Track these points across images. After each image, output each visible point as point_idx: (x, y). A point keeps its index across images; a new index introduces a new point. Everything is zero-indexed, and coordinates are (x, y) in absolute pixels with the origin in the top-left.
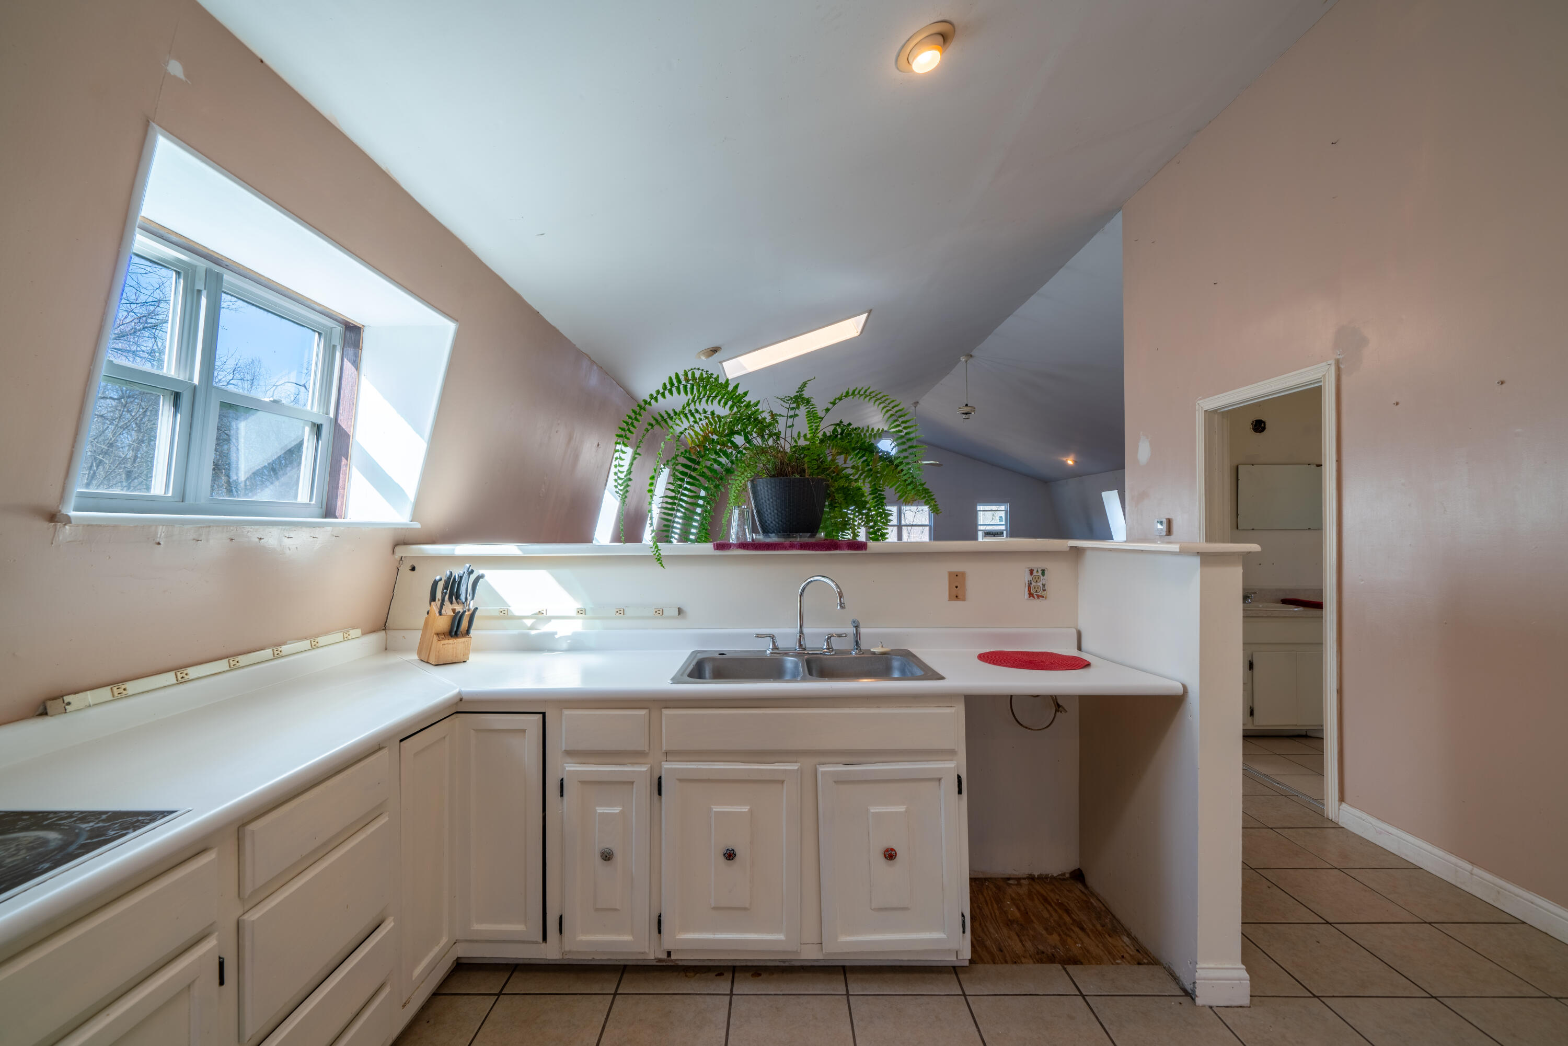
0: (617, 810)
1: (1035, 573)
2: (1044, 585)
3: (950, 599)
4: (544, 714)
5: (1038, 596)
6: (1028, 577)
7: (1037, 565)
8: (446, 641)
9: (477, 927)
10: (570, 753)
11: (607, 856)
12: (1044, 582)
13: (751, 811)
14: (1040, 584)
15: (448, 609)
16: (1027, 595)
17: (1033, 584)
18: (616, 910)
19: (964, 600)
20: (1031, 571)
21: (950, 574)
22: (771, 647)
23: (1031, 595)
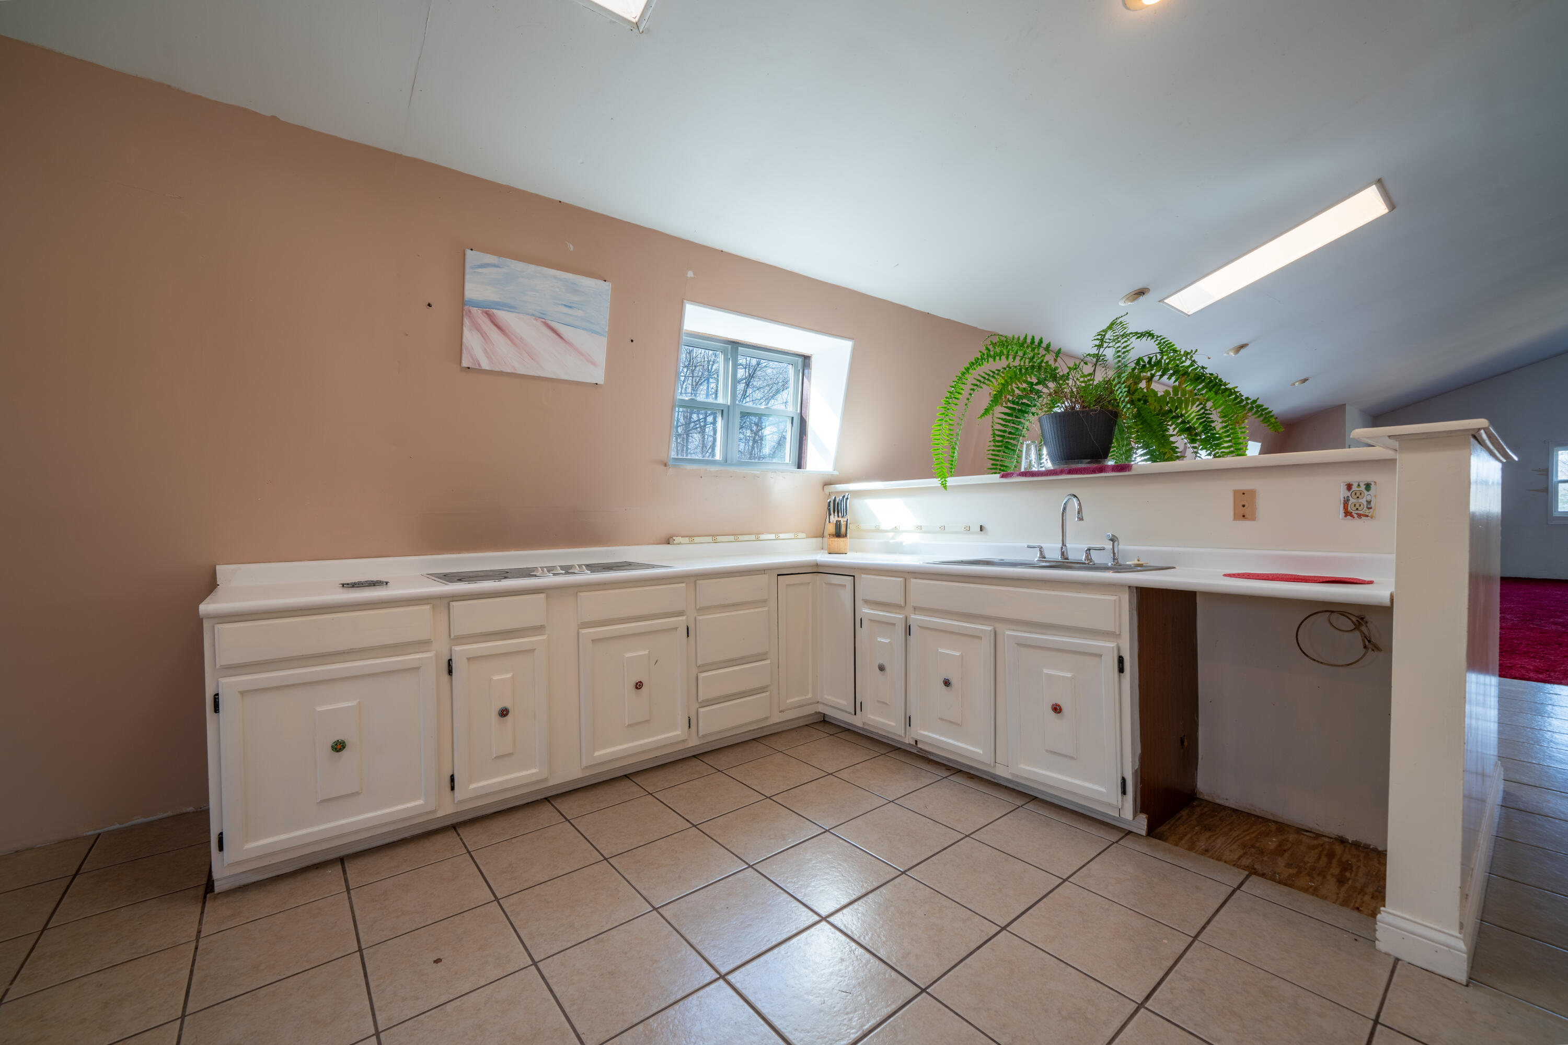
0: (887, 641)
1: (1354, 488)
2: (1369, 502)
3: (1236, 518)
4: (854, 576)
5: (1360, 516)
6: (1343, 493)
7: (1358, 478)
8: (833, 539)
9: (826, 697)
10: (866, 602)
11: (882, 668)
12: (1369, 498)
13: (962, 656)
14: (1363, 501)
15: (834, 519)
16: (1342, 514)
17: (1352, 501)
18: (886, 704)
19: (1253, 518)
20: (1349, 487)
21: (1236, 493)
22: (1038, 556)
23: (1347, 513)
